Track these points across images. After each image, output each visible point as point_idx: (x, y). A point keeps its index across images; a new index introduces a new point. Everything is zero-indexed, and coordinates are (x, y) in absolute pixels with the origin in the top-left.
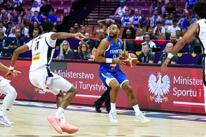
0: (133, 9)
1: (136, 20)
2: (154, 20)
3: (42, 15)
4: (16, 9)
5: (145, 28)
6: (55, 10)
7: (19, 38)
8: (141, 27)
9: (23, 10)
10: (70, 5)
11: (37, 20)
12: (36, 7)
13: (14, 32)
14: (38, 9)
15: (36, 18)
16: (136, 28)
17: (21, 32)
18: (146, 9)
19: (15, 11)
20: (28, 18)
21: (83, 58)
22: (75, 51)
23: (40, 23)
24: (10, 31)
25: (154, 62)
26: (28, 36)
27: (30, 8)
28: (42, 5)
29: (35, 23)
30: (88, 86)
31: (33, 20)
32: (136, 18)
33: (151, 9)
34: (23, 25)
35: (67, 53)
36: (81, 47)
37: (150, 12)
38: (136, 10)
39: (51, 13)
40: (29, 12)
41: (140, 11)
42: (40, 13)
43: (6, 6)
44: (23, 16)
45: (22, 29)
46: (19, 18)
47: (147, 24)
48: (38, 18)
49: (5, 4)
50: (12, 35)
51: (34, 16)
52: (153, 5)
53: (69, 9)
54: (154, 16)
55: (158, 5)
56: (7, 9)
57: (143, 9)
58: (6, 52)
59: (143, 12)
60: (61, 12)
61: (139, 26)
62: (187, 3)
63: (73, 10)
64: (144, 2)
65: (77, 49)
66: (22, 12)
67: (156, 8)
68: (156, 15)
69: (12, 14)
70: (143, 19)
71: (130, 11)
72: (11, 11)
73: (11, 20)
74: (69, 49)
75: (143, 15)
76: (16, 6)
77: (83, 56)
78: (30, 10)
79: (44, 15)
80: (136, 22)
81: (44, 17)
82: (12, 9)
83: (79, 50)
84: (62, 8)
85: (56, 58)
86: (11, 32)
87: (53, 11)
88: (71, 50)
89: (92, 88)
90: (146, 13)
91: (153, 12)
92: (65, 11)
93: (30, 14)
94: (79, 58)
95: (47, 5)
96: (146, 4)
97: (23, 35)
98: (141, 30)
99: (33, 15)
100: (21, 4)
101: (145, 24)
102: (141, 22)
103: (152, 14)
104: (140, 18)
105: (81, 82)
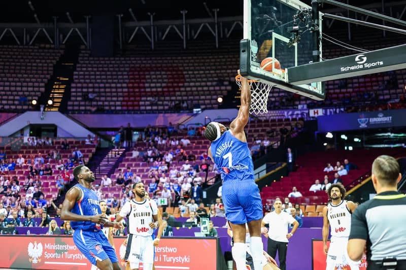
0: (107, 193)
1: (110, 201)
2: (123, 201)
3: (35, 200)
4: (14, 195)
5: (116, 208)
6: (45, 196)
7: (16, 219)
8: (114, 207)
9: (20, 196)
10: (57, 191)
11: (31, 204)
12: (30, 193)
13: (12, 214)
14: (32, 195)
15: (30, 202)
16: (109, 208)
17: (18, 214)
18: (117, 193)
19: (13, 197)
20: (23, 202)
21: (67, 233)
22: (61, 228)
23: (33, 206)
24: (8, 213)
25: (124, 235)
26: (24, 217)
27: (25, 194)
28: (34, 192)
29: (30, 206)
30: (72, 256)
31: (28, 204)
32: (109, 200)
33: (121, 193)
34: (19, 207)
35: (55, 230)
36: (66, 225)
37: (121, 195)
38: (110, 194)
39: (41, 197)
40: (24, 198)
41: (113, 195)
42: (33, 199)
43: (6, 193)
44: (20, 201)
45: (19, 211)
46: (17, 203)
47: (118, 205)
48: (32, 202)
49: (5, 192)
50: (10, 217)
51: (29, 201)
52: (123, 190)
53: (57, 194)
54: (123, 198)
55: (127, 189)
56: (6, 195)
57: (115, 193)
58: (6, 230)
59: (115, 195)
60: (50, 197)
61: (112, 206)
62: (149, 188)
63: (59, 195)
64: (115, 188)
65: (63, 226)
66: (19, 198)
67: (125, 192)
68: (125, 197)
69: (10, 200)
70: (115, 201)
71: (105, 195)
72: (9, 197)
73: (10, 204)
74: (57, 227)
75: (115, 198)
76: (14, 193)
77: (67, 232)
78: (24, 196)
79: (37, 200)
80: (110, 204)
81: (37, 201)
82: (11, 195)
83: (64, 228)
84: (51, 194)
85: (45, 233)
86: (10, 213)
87: (44, 196)
88: (58, 227)
89: (76, 257)
90: (117, 196)
91: (122, 195)
92: (54, 196)
93: (25, 199)
94: (65, 234)
95: (39, 192)
96: (117, 189)
97: (19, 216)
98: (114, 209)
99: (27, 200)
100: (18, 192)
101: (117, 204)
102: (113, 203)
103: (122, 196)
104: (113, 200)
105: (66, 253)
